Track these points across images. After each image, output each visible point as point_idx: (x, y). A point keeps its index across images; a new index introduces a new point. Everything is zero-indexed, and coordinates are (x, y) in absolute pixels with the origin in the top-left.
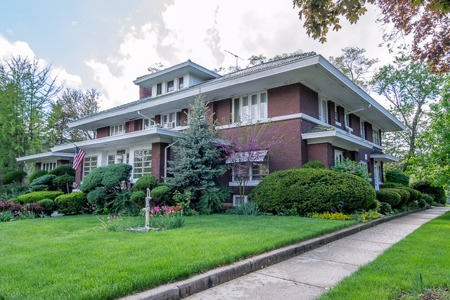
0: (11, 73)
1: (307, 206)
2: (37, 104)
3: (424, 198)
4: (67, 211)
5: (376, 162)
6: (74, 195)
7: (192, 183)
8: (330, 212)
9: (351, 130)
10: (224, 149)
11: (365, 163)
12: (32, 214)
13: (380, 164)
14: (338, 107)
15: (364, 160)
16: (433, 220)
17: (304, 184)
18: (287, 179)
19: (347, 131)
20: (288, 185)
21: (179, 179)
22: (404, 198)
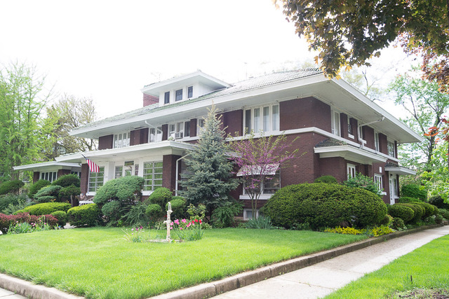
0: (9, 77)
1: (319, 220)
2: (35, 110)
3: (441, 213)
4: (80, 223)
5: (391, 175)
6: (88, 207)
7: (204, 197)
8: (342, 227)
9: (365, 142)
10: (236, 162)
11: (380, 176)
12: (47, 226)
13: (395, 178)
14: (352, 119)
15: (378, 173)
16: (446, 235)
17: (317, 199)
18: (300, 194)
19: (360, 143)
20: (301, 199)
21: (193, 192)
22: (417, 213)
